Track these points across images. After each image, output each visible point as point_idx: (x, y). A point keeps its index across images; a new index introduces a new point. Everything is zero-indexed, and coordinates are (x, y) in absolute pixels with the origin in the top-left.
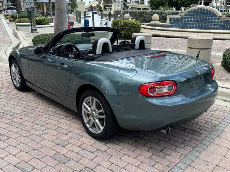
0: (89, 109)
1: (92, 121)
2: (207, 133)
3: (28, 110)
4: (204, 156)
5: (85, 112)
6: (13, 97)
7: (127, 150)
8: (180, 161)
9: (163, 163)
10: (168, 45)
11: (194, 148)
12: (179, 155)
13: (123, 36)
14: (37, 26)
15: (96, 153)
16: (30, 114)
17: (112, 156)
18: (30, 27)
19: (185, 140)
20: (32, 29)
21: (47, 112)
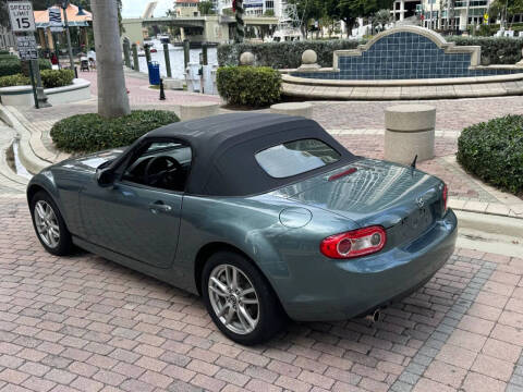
0: (223, 287)
1: (232, 310)
2: (445, 309)
3: (90, 297)
4: (444, 355)
5: (214, 293)
6: (49, 272)
7: (304, 360)
8: (405, 370)
9: (373, 377)
10: (345, 120)
11: (425, 341)
12: (400, 358)
13: (244, 101)
14: (46, 91)
15: (248, 372)
16: (96, 307)
17: (280, 375)
18: (32, 95)
19: (407, 329)
20: (36, 99)
21: (130, 299)
